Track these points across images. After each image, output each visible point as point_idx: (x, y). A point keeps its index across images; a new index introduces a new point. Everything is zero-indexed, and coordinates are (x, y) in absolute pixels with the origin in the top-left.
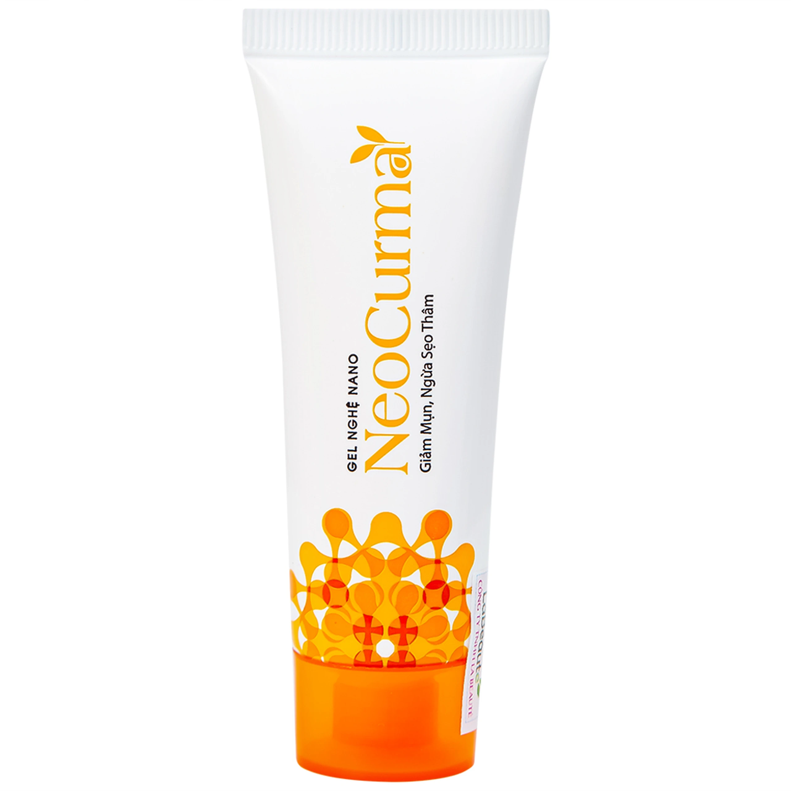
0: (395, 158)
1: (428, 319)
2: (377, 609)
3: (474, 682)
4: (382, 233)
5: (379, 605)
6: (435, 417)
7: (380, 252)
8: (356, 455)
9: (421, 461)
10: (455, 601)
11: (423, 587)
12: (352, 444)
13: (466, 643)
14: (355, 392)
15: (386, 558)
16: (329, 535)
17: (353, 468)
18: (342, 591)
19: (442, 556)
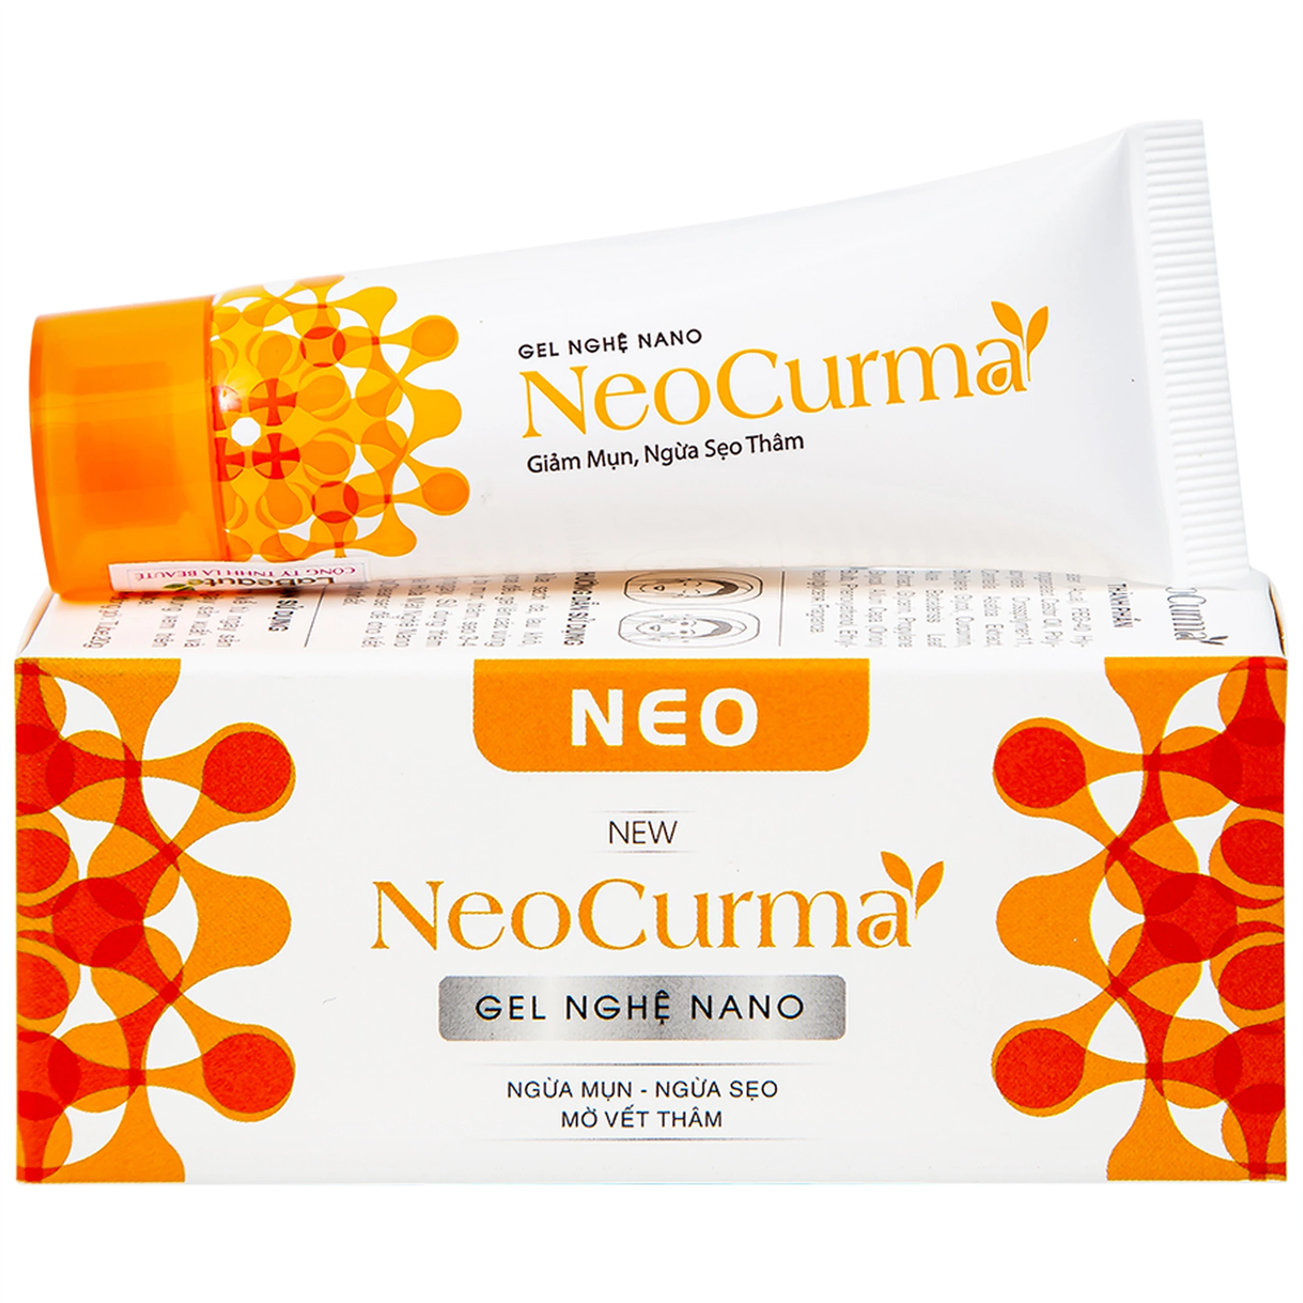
0: (1005, 369)
1: (765, 445)
2: (307, 413)
3: (190, 578)
4: (892, 360)
5: (313, 415)
6: (614, 471)
7: (862, 361)
8: (545, 355)
9: (545, 456)
10: (326, 533)
11: (347, 481)
12: (561, 347)
13: (256, 557)
14: (644, 344)
15: (389, 418)
16: (415, 327)
17: (525, 352)
18: (330, 357)
19: (396, 505)
